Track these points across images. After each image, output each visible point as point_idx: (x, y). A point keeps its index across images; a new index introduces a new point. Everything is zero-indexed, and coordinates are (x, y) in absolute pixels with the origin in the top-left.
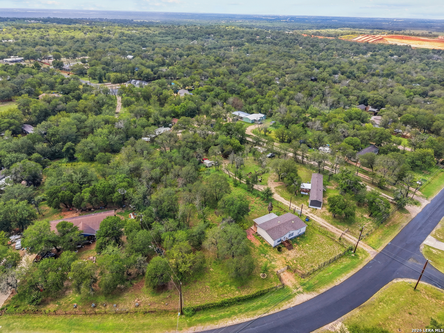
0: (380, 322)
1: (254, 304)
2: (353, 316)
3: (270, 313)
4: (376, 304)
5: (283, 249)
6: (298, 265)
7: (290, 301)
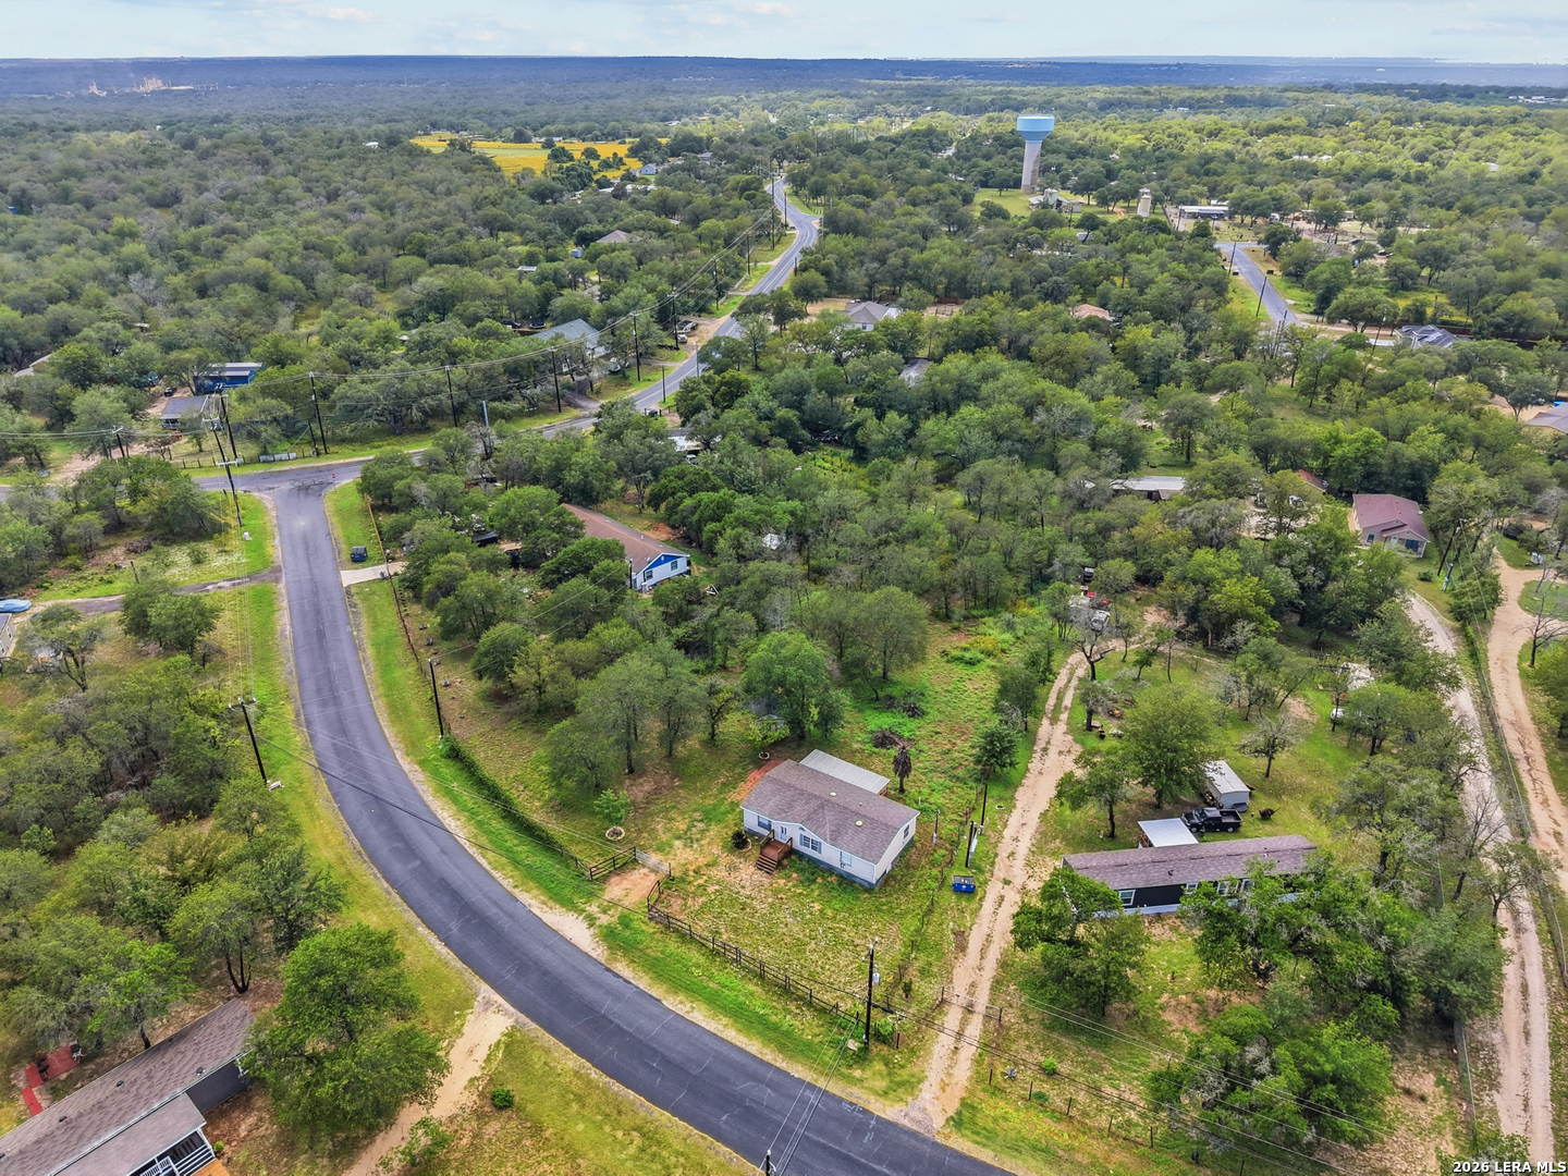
0: (550, 1131)
1: (511, 838)
2: (547, 1051)
3: (494, 873)
4: (625, 1120)
5: (753, 850)
6: (704, 899)
7: (551, 903)
